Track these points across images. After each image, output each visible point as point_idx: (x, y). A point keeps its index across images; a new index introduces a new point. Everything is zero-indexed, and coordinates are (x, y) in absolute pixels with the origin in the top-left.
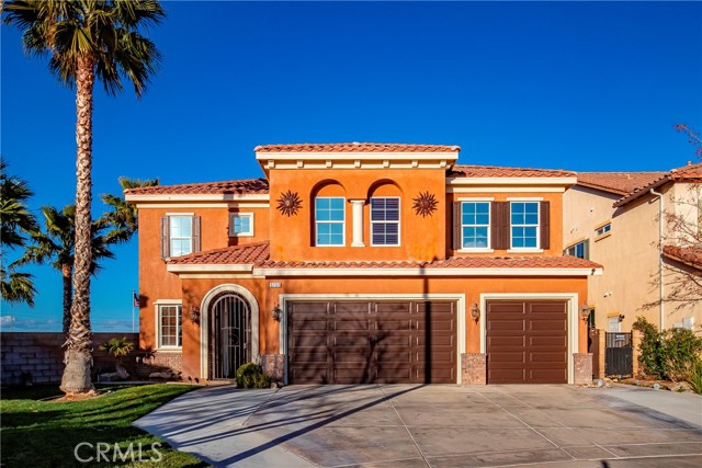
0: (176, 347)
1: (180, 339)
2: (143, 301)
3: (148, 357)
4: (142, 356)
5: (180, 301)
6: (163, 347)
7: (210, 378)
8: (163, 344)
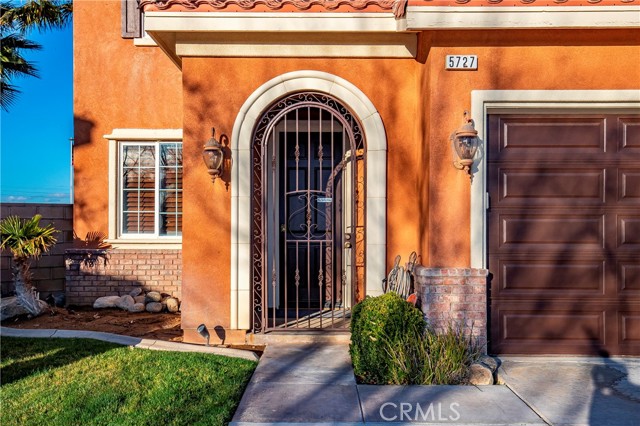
0: (155, 236)
1: (164, 218)
2: (84, 132)
3: (92, 260)
4: (79, 256)
5: (178, 133)
6: (126, 237)
7: (255, 326)
8: (126, 229)
